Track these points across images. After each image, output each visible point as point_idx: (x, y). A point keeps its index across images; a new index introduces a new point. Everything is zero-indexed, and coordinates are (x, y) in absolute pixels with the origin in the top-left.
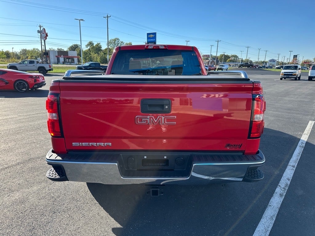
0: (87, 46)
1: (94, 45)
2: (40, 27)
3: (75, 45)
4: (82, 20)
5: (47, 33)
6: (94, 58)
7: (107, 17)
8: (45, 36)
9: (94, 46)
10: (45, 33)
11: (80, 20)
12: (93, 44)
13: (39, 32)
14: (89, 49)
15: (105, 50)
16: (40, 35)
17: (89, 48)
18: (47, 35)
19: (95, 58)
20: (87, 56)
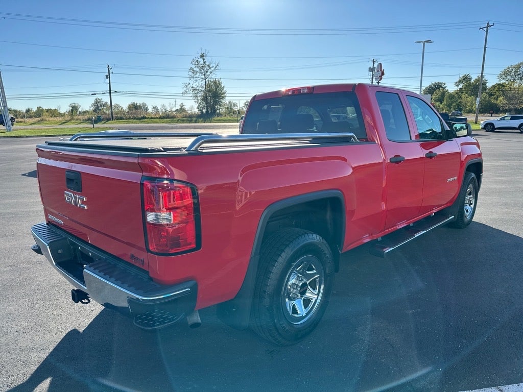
0: (457, 84)
1: (472, 81)
2: (374, 62)
3: (435, 84)
4: (428, 41)
5: (384, 70)
6: (466, 104)
7: (487, 27)
8: (380, 75)
9: (470, 83)
10: (381, 70)
11: (425, 42)
12: (470, 79)
13: (371, 70)
14: (461, 89)
15: (492, 88)
16: (372, 74)
17: (460, 86)
18: (383, 74)
19: (469, 104)
20: (453, 102)
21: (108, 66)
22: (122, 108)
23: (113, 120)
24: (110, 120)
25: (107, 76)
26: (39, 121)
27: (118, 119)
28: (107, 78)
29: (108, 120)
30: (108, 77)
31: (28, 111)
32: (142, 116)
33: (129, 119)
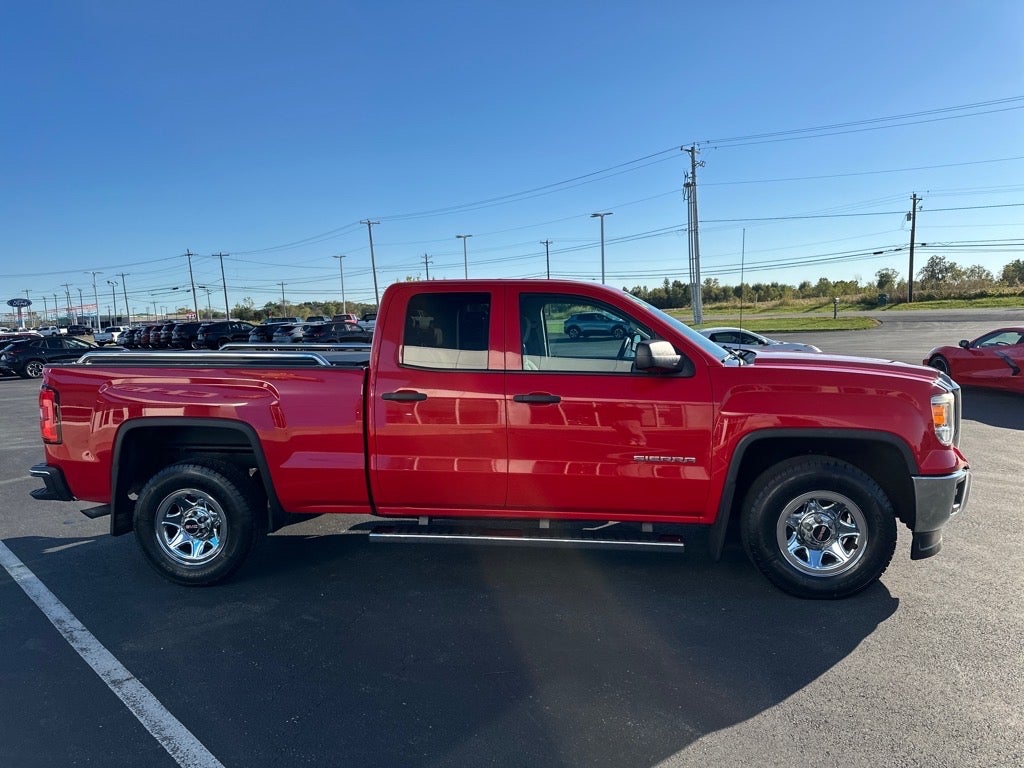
21: (915, 196)
22: (988, 274)
23: (910, 301)
24: (905, 301)
25: (909, 216)
26: (776, 306)
27: (922, 299)
28: (909, 219)
29: (900, 301)
30: (911, 217)
31: (803, 286)
32: (979, 291)
33: (946, 299)
